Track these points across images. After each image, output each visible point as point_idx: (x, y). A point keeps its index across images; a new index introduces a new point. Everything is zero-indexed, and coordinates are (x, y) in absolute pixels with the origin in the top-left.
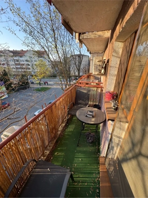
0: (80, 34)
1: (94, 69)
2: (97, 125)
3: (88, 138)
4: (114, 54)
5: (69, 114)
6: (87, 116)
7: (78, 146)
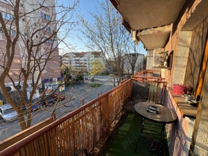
0: (137, 32)
1: (155, 61)
2: (163, 124)
3: (150, 145)
4: (180, 43)
5: (124, 108)
6: (148, 111)
7: (136, 152)
